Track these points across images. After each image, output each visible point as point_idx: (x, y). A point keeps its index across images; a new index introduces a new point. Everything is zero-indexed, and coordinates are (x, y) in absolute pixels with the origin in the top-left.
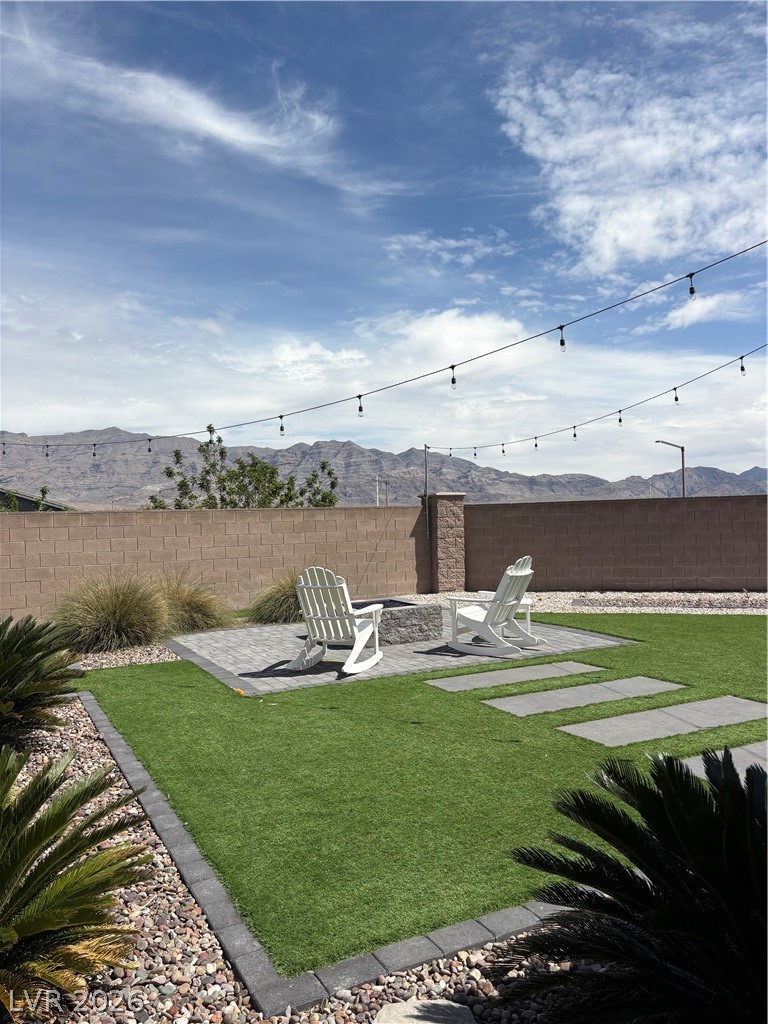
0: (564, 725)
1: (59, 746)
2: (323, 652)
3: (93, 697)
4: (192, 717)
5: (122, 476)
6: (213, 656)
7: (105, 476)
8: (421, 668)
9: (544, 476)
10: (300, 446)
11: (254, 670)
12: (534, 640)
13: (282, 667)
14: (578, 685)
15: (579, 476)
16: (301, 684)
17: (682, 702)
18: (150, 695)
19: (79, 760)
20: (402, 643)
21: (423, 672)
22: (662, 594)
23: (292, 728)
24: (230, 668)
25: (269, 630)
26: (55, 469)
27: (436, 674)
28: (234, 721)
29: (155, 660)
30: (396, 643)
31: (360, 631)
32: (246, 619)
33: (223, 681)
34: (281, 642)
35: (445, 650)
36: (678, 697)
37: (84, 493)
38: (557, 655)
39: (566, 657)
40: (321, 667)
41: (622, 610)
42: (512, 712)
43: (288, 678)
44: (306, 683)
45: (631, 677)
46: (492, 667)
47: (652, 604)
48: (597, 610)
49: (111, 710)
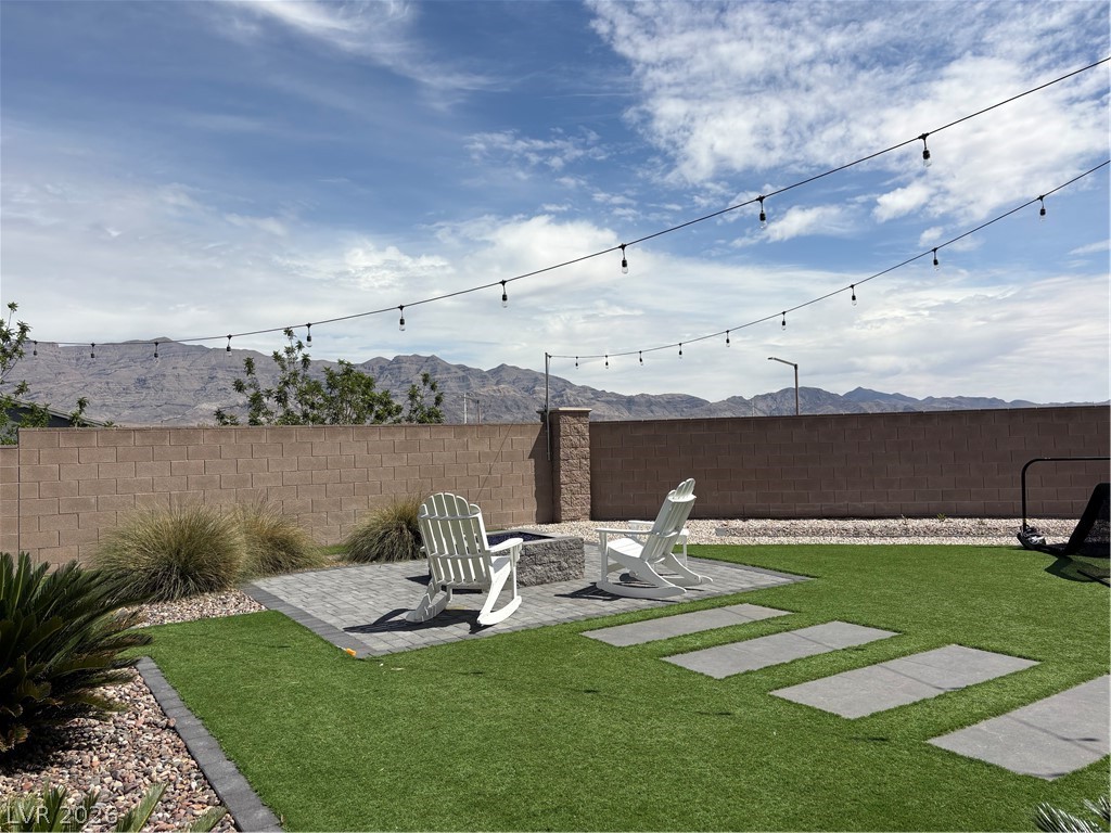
0: (777, 689)
1: (114, 740)
2: (448, 598)
3: (154, 665)
4: (294, 690)
5: (171, 393)
6: (307, 604)
7: (152, 392)
8: (571, 615)
9: (642, 395)
10: (379, 360)
11: (363, 623)
12: (696, 578)
13: (397, 618)
14: (768, 634)
15: (679, 396)
16: (426, 640)
17: (904, 654)
18: (233, 659)
19: (143, 760)
20: (538, 584)
21: (576, 621)
22: (811, 521)
23: (431, 703)
24: (332, 621)
25: (370, 571)
26: (91, 384)
27: (592, 623)
28: (352, 694)
29: (233, 612)
30: (532, 584)
31: (496, 571)
32: (338, 556)
33: (325, 638)
34: (389, 585)
35: (593, 591)
36: (895, 648)
37: (126, 412)
38: (727, 596)
39: (738, 598)
40: (446, 617)
41: (776, 541)
42: (707, 673)
43: (408, 633)
44: (432, 639)
45: (826, 622)
46: (656, 612)
47: (805, 533)
48: (748, 541)
49: (180, 683)
